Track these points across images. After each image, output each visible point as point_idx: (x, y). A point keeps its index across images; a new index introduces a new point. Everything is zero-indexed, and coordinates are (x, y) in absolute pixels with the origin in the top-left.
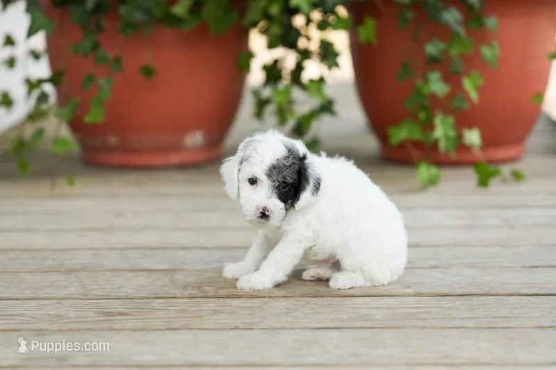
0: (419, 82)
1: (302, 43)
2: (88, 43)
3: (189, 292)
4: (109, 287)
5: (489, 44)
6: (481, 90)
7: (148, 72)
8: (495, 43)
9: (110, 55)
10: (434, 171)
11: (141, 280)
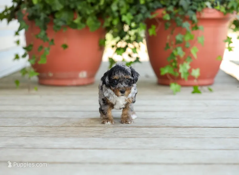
3: (75, 125)
7: (65, 46)
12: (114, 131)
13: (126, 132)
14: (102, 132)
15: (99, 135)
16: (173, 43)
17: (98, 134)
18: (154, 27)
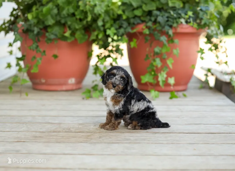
0: (152, 62)
1: (110, 48)
2: (34, 46)
3: (65, 130)
4: (37, 128)
5: (176, 48)
6: (173, 64)
7: (56, 56)
8: (178, 49)
9: (41, 50)
10: (157, 92)
11: (49, 126)
12: (100, 136)
13: (110, 138)
14: (89, 137)
15: (87, 141)
16: (152, 54)
17: (85, 140)
18: (135, 40)
